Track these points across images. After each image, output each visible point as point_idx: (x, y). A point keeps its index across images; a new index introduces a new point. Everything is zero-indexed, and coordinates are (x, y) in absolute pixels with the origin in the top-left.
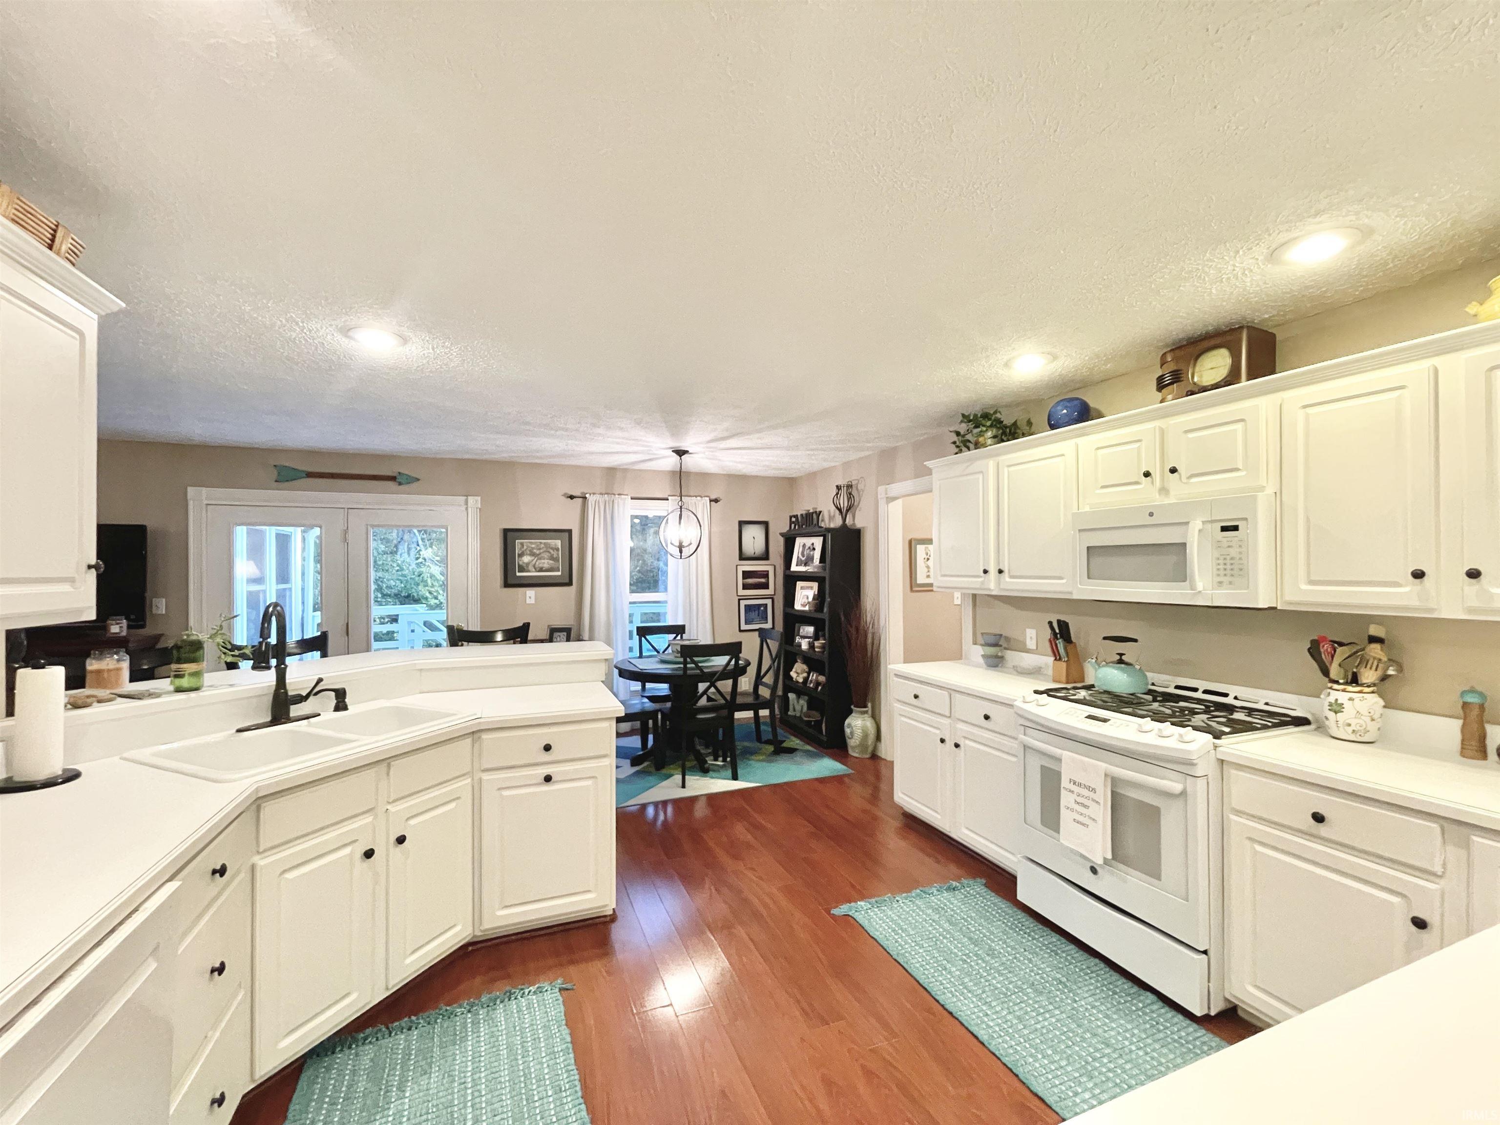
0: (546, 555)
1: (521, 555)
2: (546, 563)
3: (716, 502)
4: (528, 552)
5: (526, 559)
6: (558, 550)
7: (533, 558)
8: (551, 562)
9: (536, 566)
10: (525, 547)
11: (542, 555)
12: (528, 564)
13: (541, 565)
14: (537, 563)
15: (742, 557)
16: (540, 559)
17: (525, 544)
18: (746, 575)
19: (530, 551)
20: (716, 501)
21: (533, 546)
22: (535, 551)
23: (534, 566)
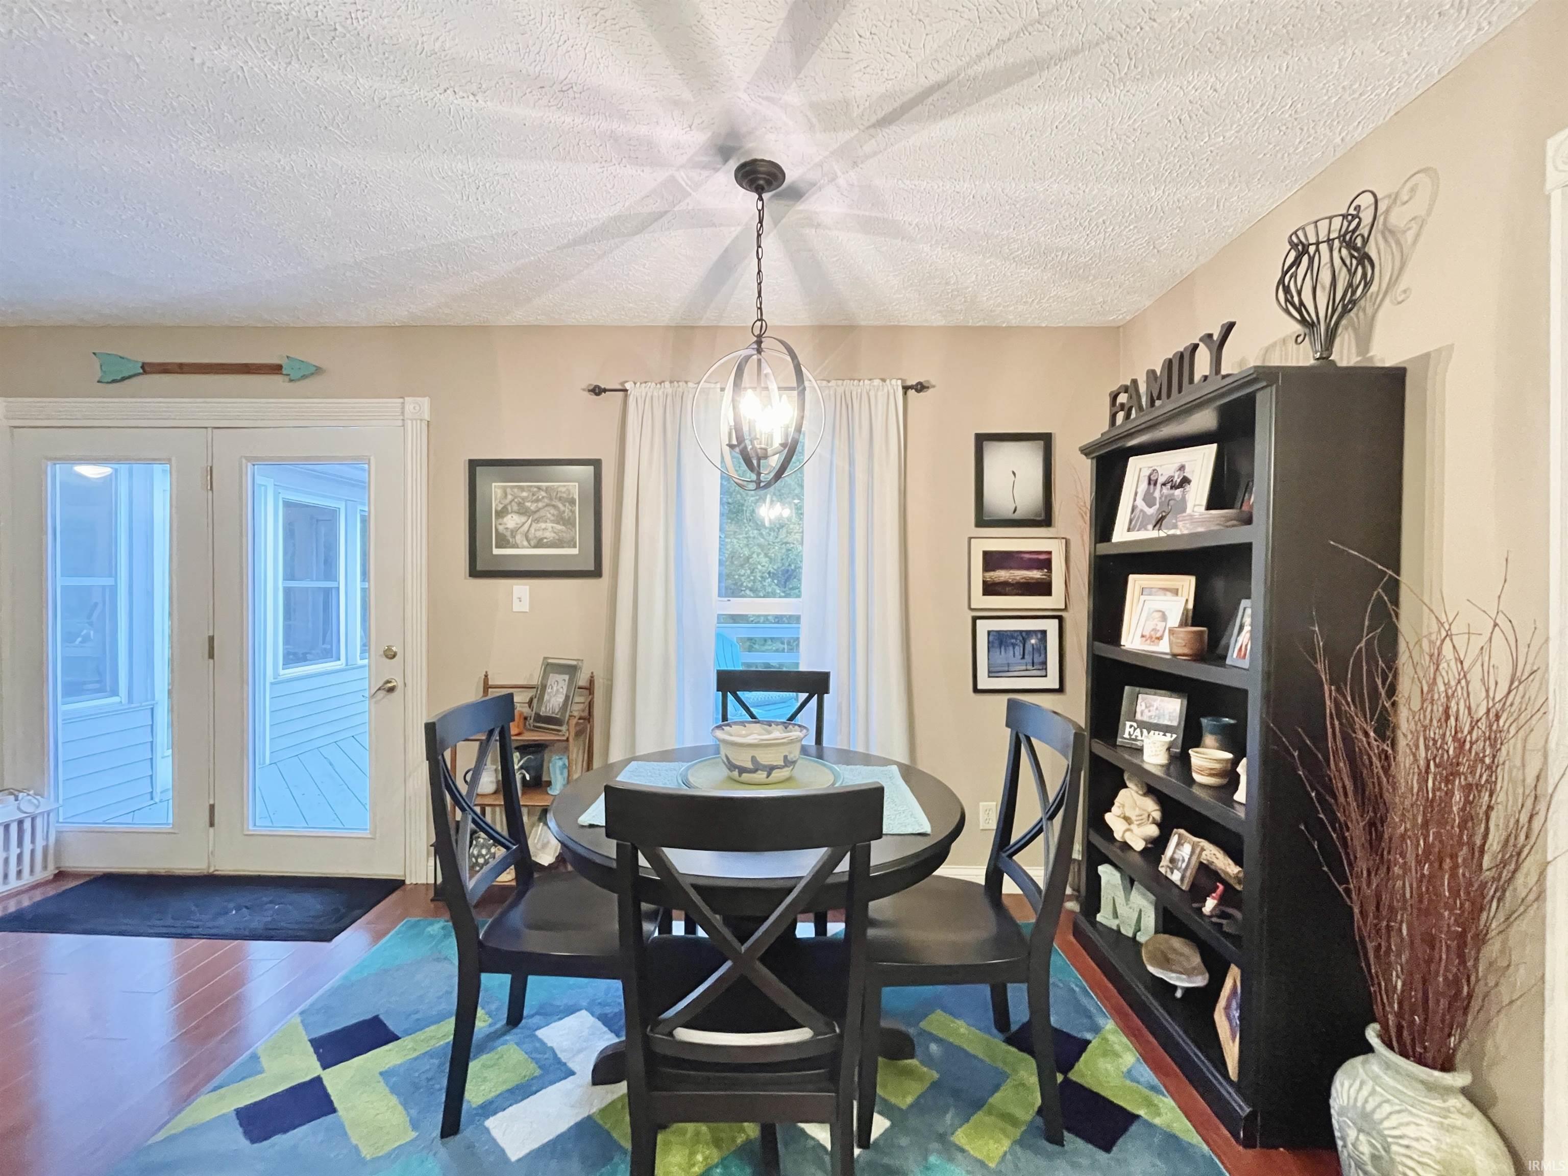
0: (549, 513)
1: (501, 514)
2: (548, 529)
3: (918, 391)
4: (515, 508)
5: (511, 521)
6: (572, 502)
7: (524, 519)
8: (559, 527)
9: (531, 536)
10: (510, 497)
11: (542, 513)
12: (514, 532)
13: (539, 534)
14: (532, 530)
15: (983, 520)
16: (537, 521)
17: (509, 490)
18: (992, 560)
19: (519, 504)
20: (921, 387)
21: (525, 494)
22: (528, 504)
23: (526, 536)
